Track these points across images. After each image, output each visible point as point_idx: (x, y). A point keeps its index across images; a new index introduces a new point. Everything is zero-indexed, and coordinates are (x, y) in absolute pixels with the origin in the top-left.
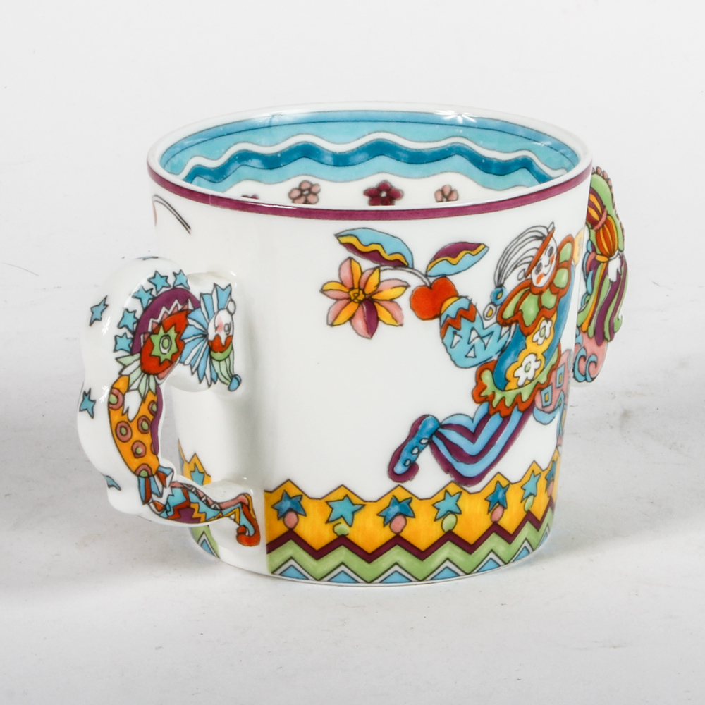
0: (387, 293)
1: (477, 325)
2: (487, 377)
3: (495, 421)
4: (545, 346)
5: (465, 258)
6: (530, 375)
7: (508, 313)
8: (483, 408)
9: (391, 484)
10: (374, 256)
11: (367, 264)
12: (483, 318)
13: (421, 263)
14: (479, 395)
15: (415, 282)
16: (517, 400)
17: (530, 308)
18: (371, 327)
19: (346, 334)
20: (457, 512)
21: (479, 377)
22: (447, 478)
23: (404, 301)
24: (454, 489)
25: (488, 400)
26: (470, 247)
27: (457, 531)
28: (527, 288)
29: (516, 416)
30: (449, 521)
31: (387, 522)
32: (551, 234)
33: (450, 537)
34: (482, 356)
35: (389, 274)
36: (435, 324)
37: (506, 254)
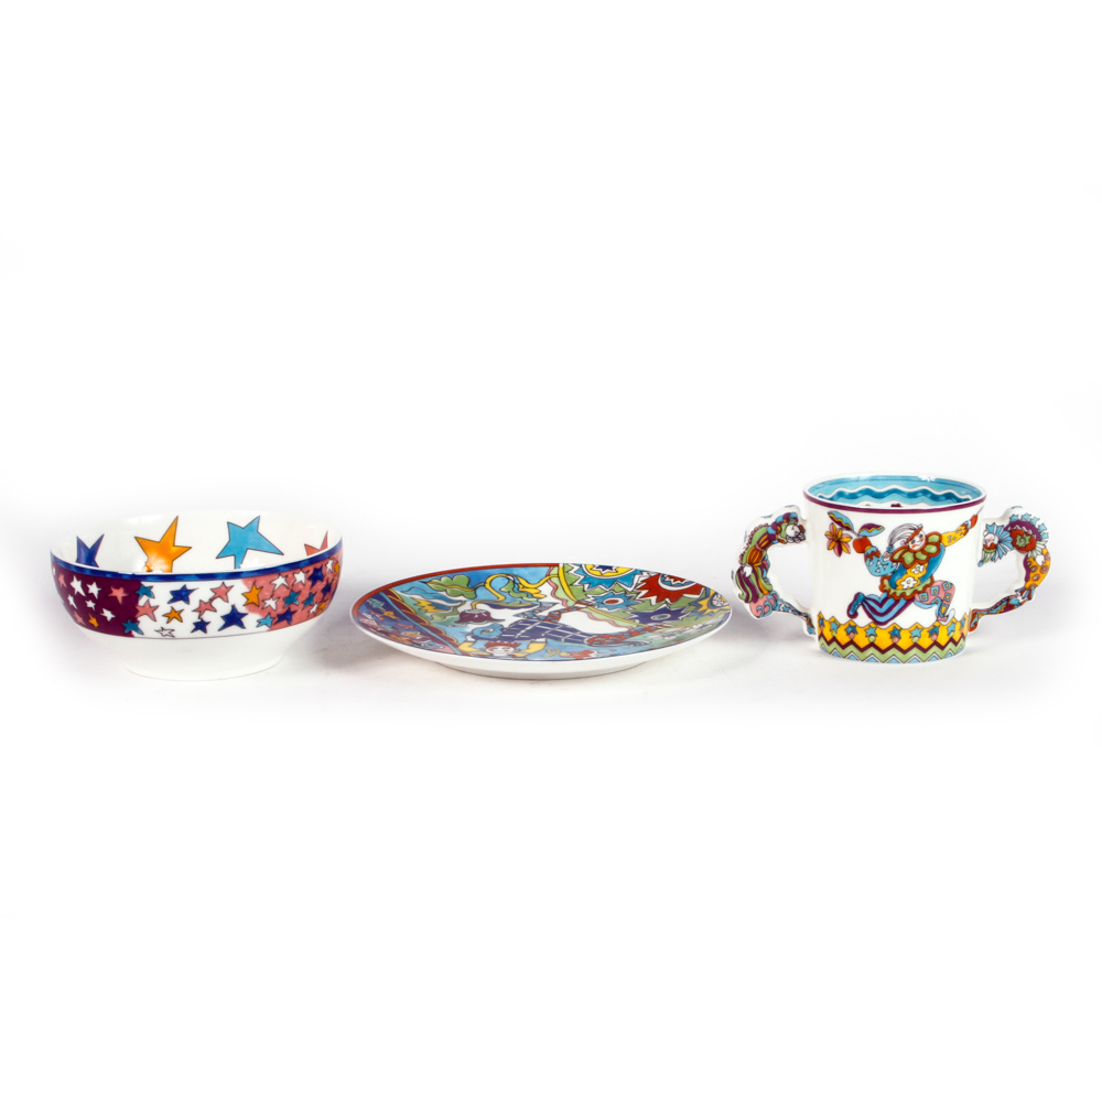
0: (845, 539)
1: (880, 559)
2: (886, 582)
3: (890, 602)
4: (920, 575)
5: (874, 531)
6: (911, 585)
7: (896, 557)
8: (885, 595)
9: (848, 619)
10: (839, 523)
11: (838, 527)
12: (883, 557)
13: (856, 529)
14: (882, 588)
15: (855, 537)
16: (903, 595)
17: (909, 558)
18: (840, 553)
19: (832, 553)
20: (876, 635)
21: (882, 581)
22: (870, 620)
23: (851, 544)
24: (873, 625)
25: (888, 591)
26: (877, 527)
27: (876, 643)
28: (906, 549)
29: (902, 602)
30: (872, 638)
31: (848, 634)
32: (920, 529)
33: (872, 645)
34: (883, 573)
35: (845, 532)
36: (862, 556)
37: (894, 533)
